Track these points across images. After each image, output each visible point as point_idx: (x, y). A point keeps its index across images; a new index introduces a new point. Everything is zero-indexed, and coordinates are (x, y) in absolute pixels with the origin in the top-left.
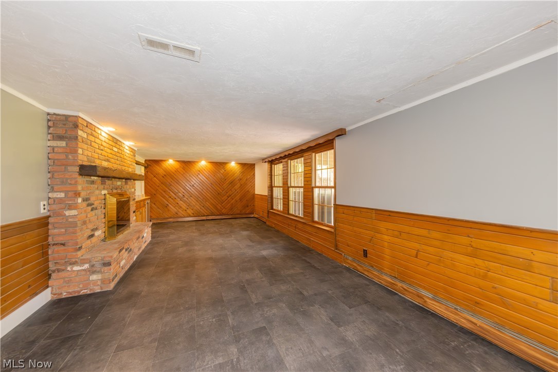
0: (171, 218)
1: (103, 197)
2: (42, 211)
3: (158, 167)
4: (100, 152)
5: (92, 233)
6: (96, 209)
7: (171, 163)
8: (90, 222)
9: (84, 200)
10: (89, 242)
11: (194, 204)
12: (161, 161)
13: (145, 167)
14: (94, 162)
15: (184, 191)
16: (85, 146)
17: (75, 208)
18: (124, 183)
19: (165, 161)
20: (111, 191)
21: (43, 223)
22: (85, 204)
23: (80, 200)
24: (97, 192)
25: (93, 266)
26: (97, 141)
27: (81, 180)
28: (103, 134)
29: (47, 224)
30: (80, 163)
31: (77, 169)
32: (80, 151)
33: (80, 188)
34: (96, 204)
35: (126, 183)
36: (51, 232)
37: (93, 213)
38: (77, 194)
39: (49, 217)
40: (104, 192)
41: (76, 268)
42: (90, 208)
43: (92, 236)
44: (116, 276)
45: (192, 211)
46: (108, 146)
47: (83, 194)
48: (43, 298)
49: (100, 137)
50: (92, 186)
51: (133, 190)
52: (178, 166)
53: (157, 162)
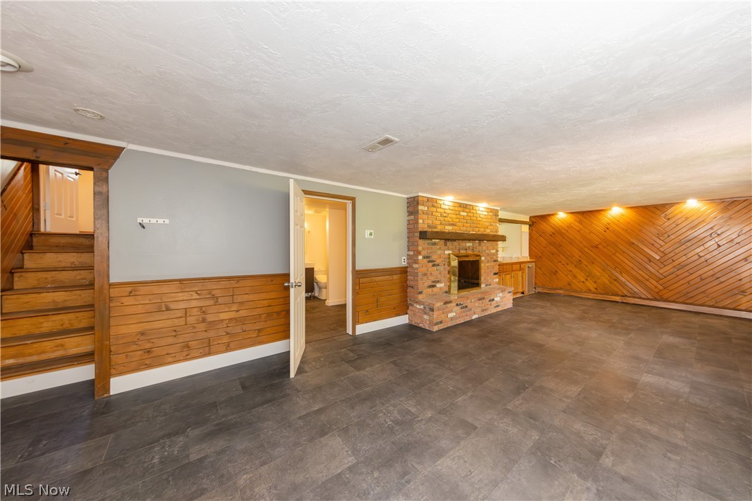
0: (561, 289)
1: (447, 256)
2: (403, 263)
3: (545, 224)
4: (442, 219)
5: (434, 284)
6: (438, 265)
7: (562, 216)
8: (431, 274)
9: (424, 257)
10: (430, 290)
11: (599, 274)
12: (549, 215)
13: (530, 225)
14: (436, 228)
15: (580, 254)
16: (426, 216)
17: (417, 263)
18: (477, 245)
19: (553, 215)
20: (457, 252)
21: (404, 271)
22: (426, 260)
23: (420, 257)
24: (439, 252)
25: (425, 308)
26: (439, 210)
27: (421, 242)
28: (446, 203)
29: (406, 272)
30: (420, 229)
31: (418, 234)
32: (421, 221)
33: (420, 248)
34: (438, 261)
35: (480, 244)
36: (409, 277)
37: (435, 268)
38: (419, 253)
39: (407, 267)
40: (447, 252)
41: (418, 306)
42: (431, 264)
43: (434, 286)
44: (441, 322)
45: (595, 286)
46: (453, 212)
47: (424, 253)
48: (402, 320)
49: (443, 206)
50: (433, 247)
51: (494, 251)
52: (572, 220)
53: (544, 218)
